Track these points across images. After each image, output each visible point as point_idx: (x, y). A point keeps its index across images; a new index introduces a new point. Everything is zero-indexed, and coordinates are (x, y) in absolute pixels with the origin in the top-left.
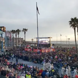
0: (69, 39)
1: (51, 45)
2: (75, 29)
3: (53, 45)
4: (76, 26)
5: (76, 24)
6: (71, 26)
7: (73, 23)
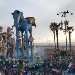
0: (50, 41)
1: (35, 46)
2: (54, 32)
3: (37, 46)
4: (55, 30)
5: (55, 28)
6: (51, 30)
7: (52, 27)
